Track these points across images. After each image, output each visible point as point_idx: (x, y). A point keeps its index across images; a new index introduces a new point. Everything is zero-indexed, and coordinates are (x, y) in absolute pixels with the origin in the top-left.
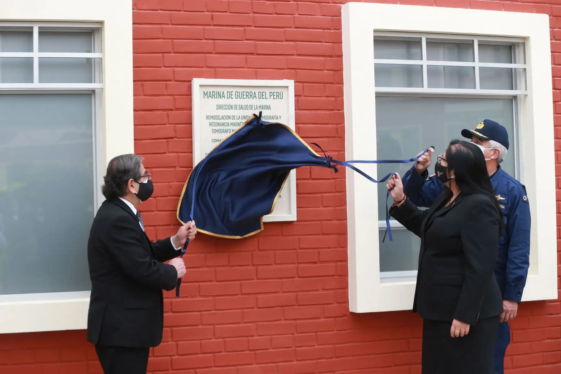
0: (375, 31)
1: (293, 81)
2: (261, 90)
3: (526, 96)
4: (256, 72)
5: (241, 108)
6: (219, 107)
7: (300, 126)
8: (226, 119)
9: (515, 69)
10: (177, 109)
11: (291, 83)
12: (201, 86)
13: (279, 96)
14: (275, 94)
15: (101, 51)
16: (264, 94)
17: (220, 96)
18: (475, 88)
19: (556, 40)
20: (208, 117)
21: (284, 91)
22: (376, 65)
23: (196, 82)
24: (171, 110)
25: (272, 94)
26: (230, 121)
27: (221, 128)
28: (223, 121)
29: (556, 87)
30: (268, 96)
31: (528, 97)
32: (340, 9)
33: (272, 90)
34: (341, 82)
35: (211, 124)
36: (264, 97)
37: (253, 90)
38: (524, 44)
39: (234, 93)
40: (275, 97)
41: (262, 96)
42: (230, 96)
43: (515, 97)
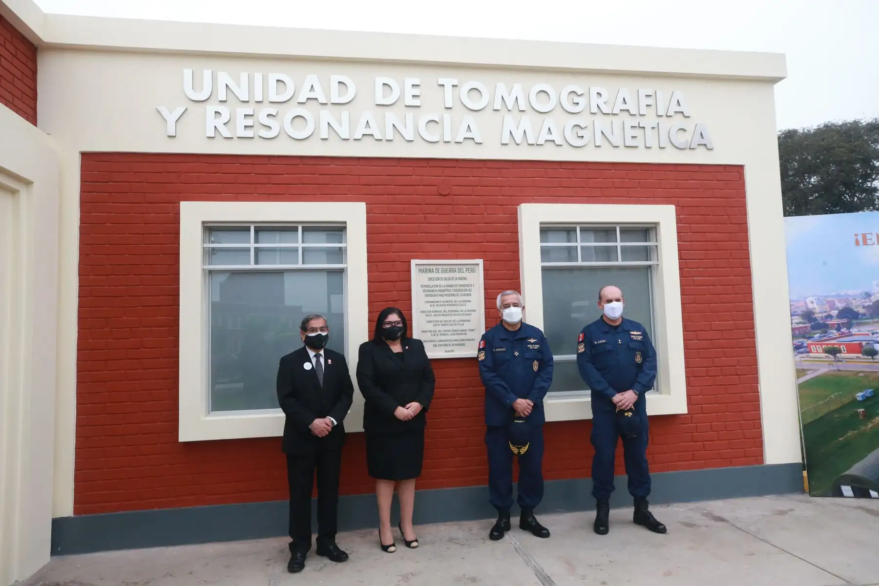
0: (541, 223)
1: (482, 260)
2: (460, 267)
3: (658, 265)
4: (457, 255)
5: (446, 279)
6: (430, 279)
7: (488, 291)
8: (435, 287)
9: (650, 246)
10: (401, 281)
11: (480, 262)
12: (416, 265)
13: (473, 271)
14: (470, 269)
15: (346, 242)
16: (462, 269)
17: (431, 271)
18: (617, 261)
19: (682, 224)
20: (422, 286)
21: (476, 267)
22: (541, 247)
23: (414, 262)
24: (397, 281)
25: (467, 270)
26: (438, 288)
27: (431, 293)
28: (432, 289)
29: (682, 258)
30: (464, 271)
31: (659, 266)
32: (516, 209)
33: (468, 267)
34: (517, 260)
35: (424, 291)
36: (462, 271)
37: (454, 267)
38: (656, 228)
39: (440, 269)
40: (470, 271)
41: (460, 271)
42: (438, 271)
43: (650, 267)
